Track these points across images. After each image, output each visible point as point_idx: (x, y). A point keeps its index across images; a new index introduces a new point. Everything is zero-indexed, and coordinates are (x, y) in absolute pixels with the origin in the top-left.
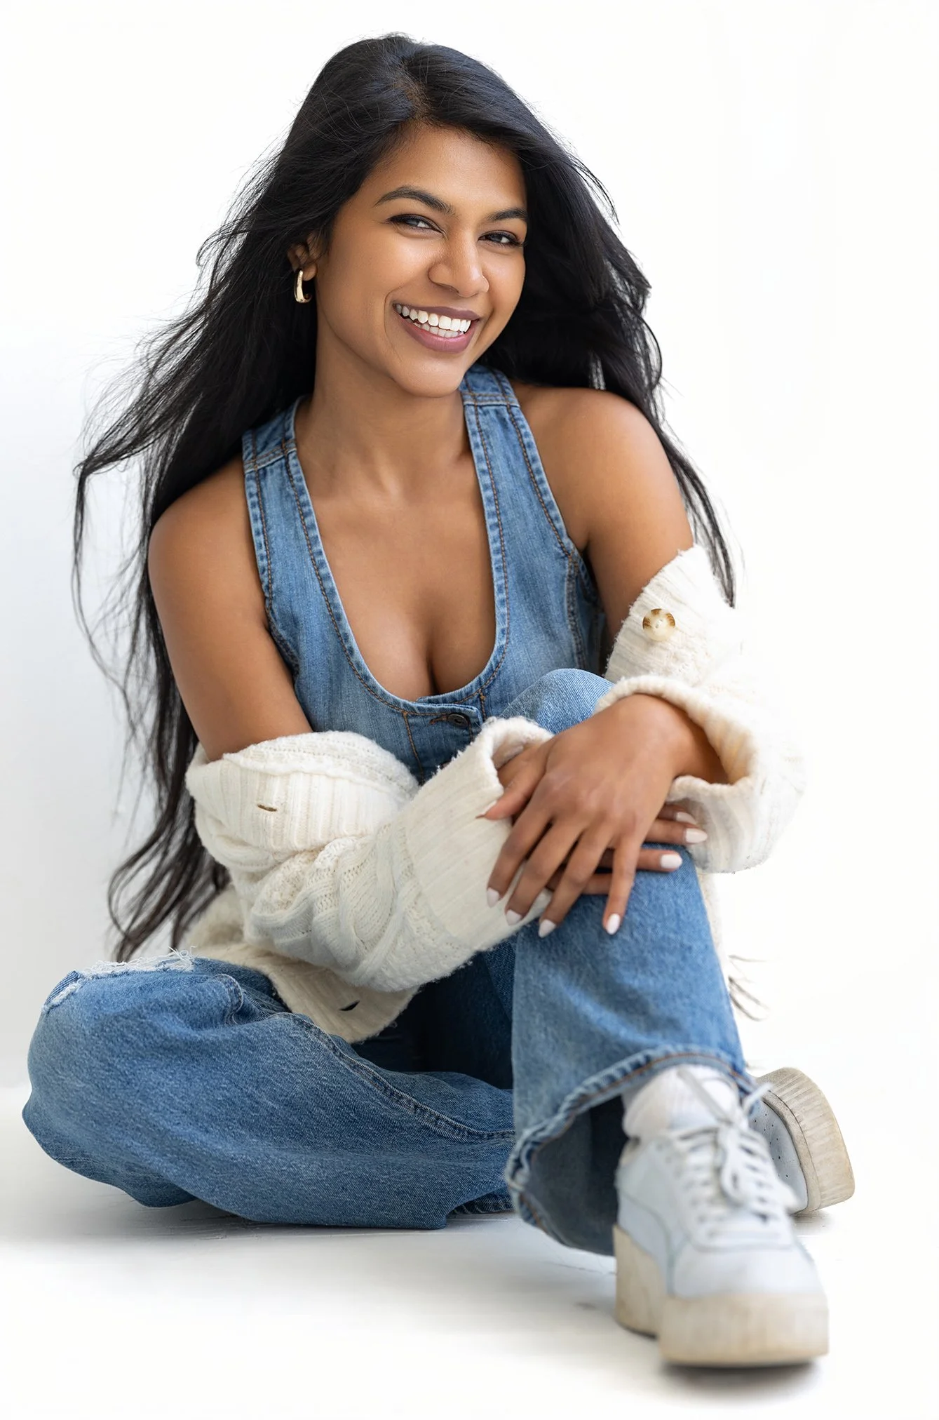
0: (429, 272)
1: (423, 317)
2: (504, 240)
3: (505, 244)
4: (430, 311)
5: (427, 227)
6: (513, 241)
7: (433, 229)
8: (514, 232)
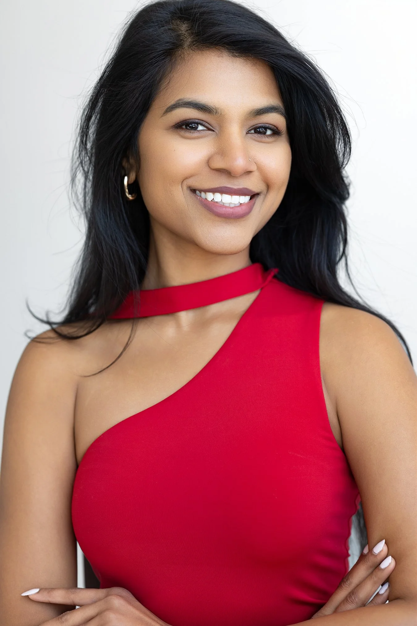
0: (208, 162)
1: (210, 196)
2: (269, 132)
3: (270, 135)
4: (214, 191)
5: (205, 129)
6: (276, 132)
7: (209, 129)
8: (275, 124)
